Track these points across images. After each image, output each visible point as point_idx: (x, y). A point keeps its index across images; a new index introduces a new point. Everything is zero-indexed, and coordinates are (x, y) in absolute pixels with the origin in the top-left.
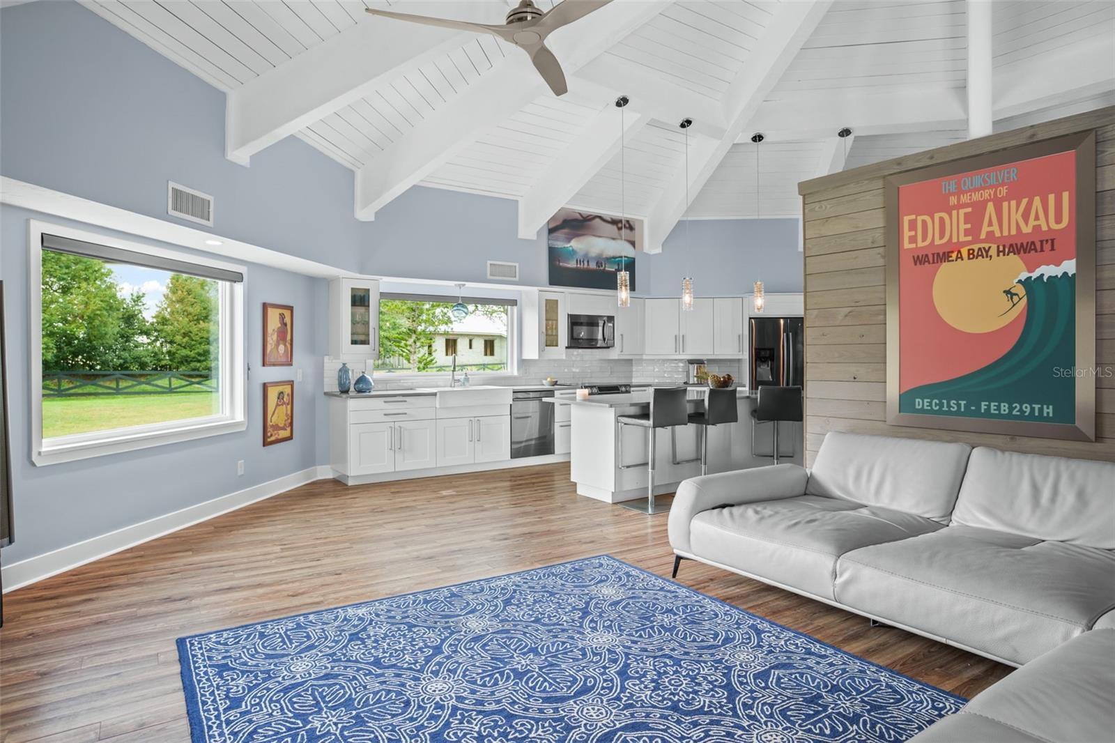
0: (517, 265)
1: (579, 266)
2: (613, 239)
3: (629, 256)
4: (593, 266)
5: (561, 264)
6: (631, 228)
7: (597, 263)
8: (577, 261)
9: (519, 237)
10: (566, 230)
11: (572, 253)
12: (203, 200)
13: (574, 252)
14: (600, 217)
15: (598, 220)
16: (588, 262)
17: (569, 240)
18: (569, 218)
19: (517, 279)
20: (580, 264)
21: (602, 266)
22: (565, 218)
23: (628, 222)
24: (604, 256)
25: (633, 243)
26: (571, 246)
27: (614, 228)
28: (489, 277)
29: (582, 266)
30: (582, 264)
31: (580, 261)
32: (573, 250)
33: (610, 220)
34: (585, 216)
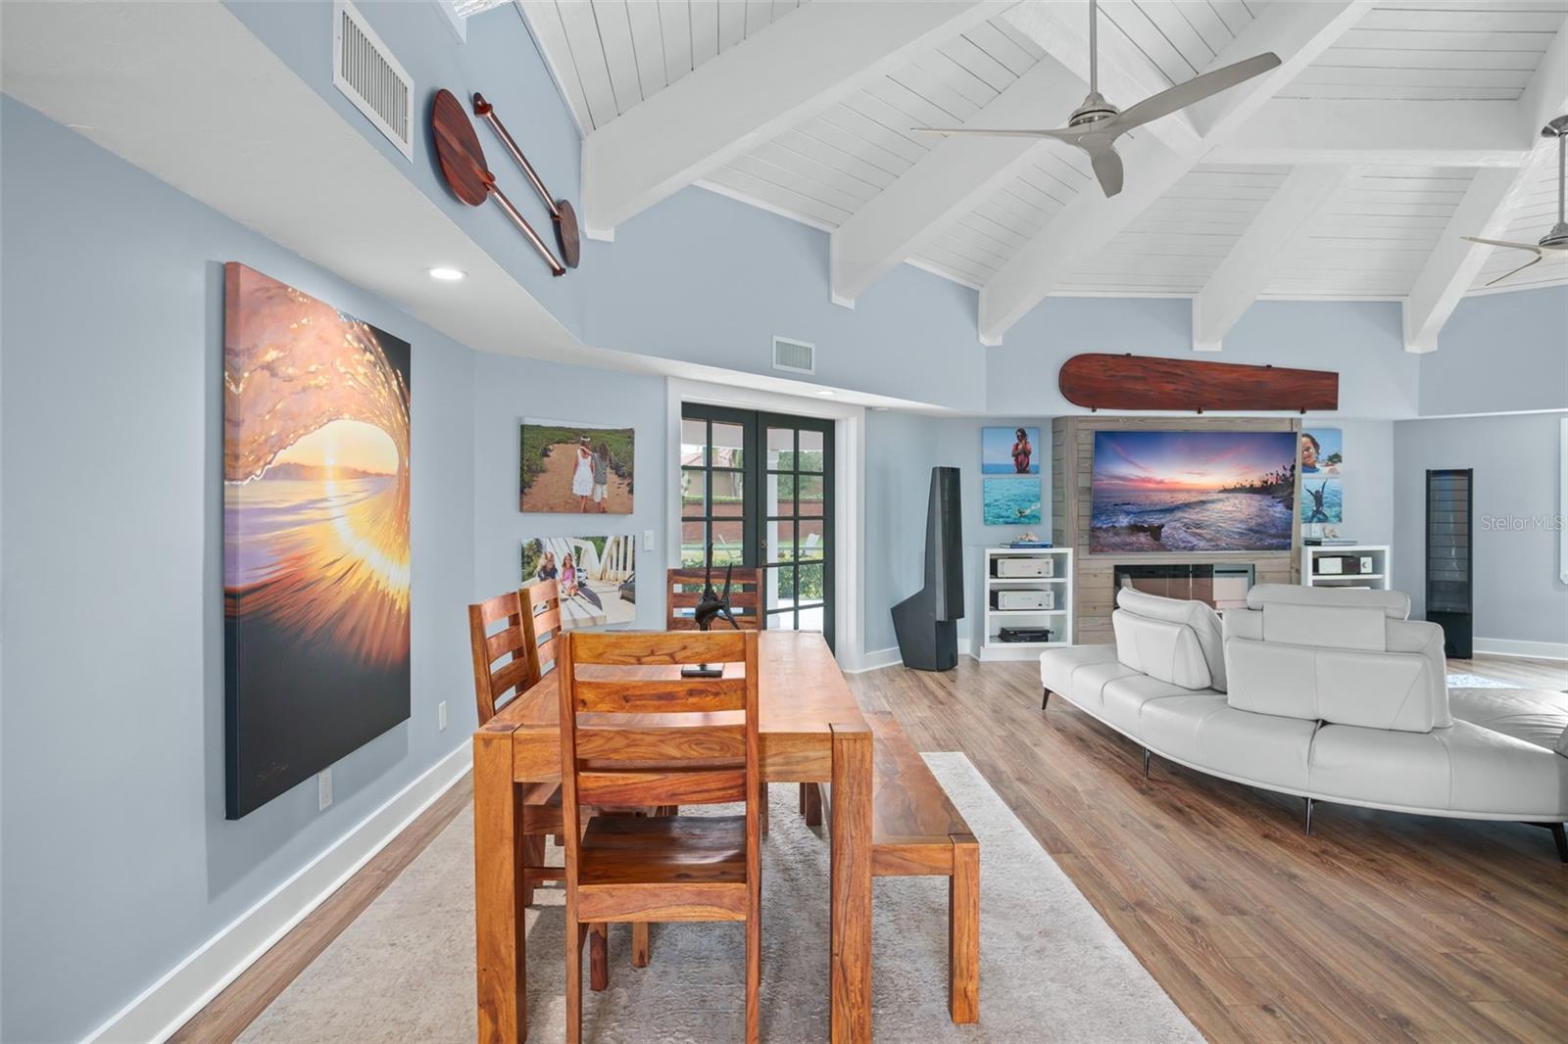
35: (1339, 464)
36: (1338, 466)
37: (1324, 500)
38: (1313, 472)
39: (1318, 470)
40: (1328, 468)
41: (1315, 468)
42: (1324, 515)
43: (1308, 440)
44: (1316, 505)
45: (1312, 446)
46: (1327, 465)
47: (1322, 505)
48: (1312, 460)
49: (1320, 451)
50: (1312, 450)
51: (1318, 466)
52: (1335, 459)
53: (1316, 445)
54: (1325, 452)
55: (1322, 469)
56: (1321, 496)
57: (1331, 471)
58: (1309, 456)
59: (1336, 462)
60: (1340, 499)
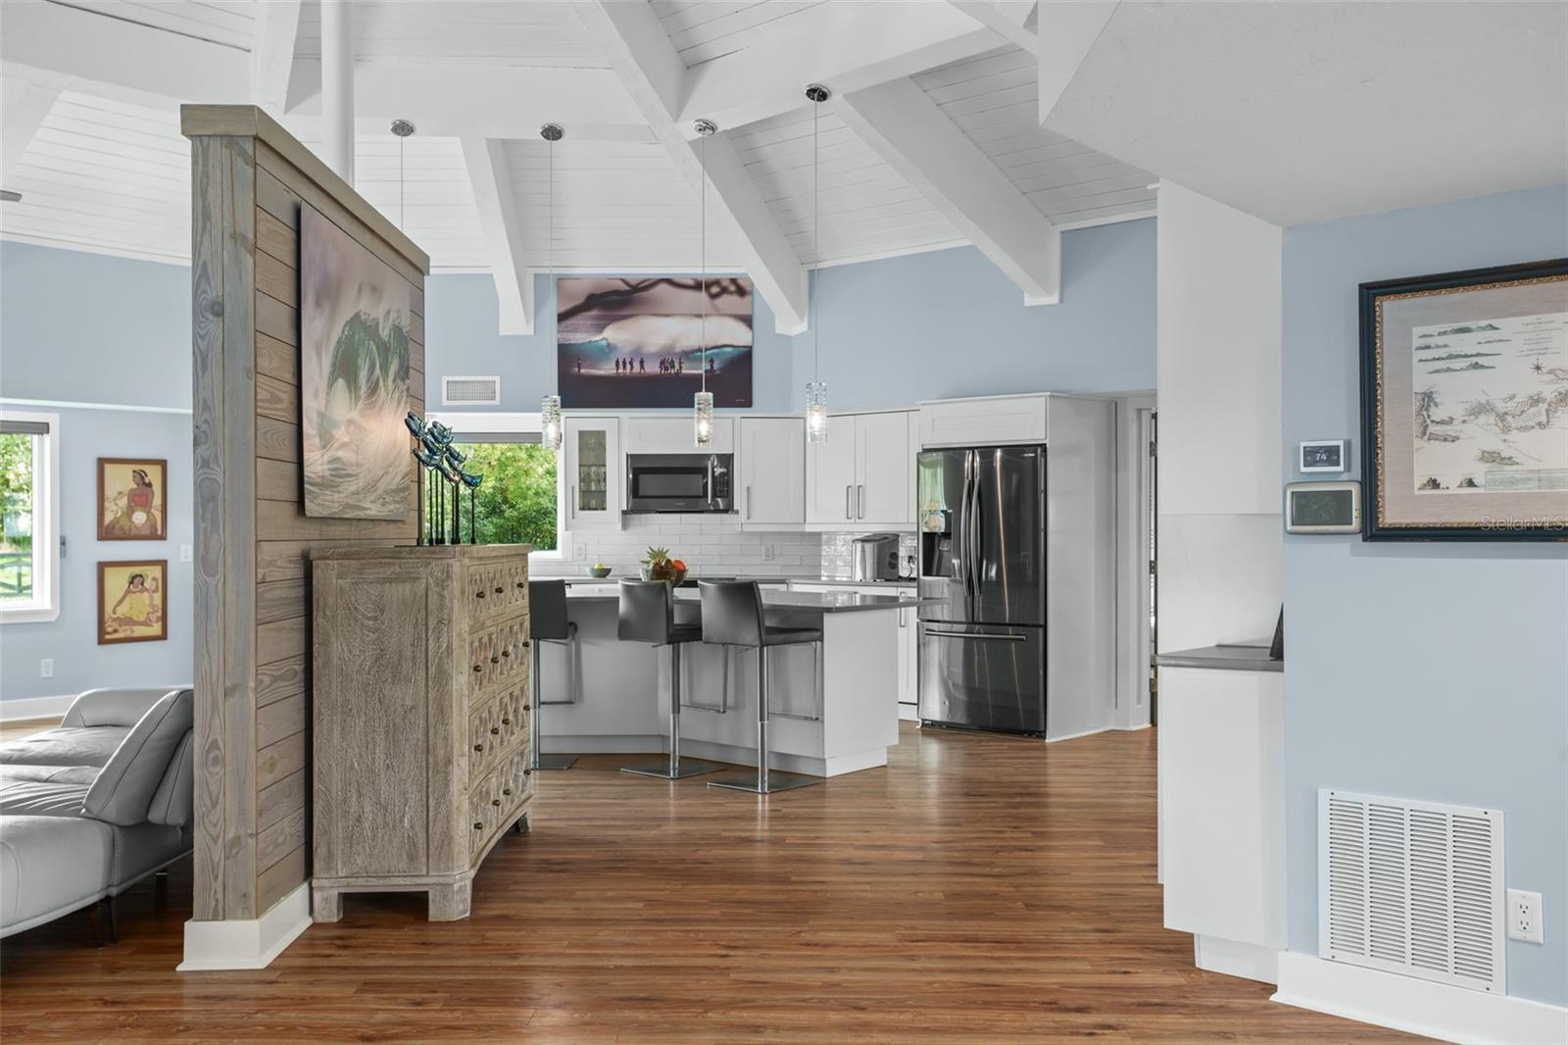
0: (497, 379)
1: (621, 371)
2: (699, 316)
3: (735, 344)
4: (653, 368)
5: (582, 371)
6: (742, 292)
7: (662, 363)
8: (617, 362)
9: (501, 333)
10: (594, 313)
11: (607, 350)
13: (611, 348)
14: (669, 281)
15: (663, 287)
16: (642, 362)
17: (601, 328)
18: (599, 292)
19: (497, 401)
20: (624, 367)
21: (673, 367)
22: (593, 292)
23: (734, 281)
24: (678, 350)
25: (747, 321)
26: (603, 339)
27: (703, 295)
28: (445, 403)
29: (628, 371)
30: (628, 366)
31: (624, 363)
32: (609, 345)
33: (691, 282)
34: (634, 283)
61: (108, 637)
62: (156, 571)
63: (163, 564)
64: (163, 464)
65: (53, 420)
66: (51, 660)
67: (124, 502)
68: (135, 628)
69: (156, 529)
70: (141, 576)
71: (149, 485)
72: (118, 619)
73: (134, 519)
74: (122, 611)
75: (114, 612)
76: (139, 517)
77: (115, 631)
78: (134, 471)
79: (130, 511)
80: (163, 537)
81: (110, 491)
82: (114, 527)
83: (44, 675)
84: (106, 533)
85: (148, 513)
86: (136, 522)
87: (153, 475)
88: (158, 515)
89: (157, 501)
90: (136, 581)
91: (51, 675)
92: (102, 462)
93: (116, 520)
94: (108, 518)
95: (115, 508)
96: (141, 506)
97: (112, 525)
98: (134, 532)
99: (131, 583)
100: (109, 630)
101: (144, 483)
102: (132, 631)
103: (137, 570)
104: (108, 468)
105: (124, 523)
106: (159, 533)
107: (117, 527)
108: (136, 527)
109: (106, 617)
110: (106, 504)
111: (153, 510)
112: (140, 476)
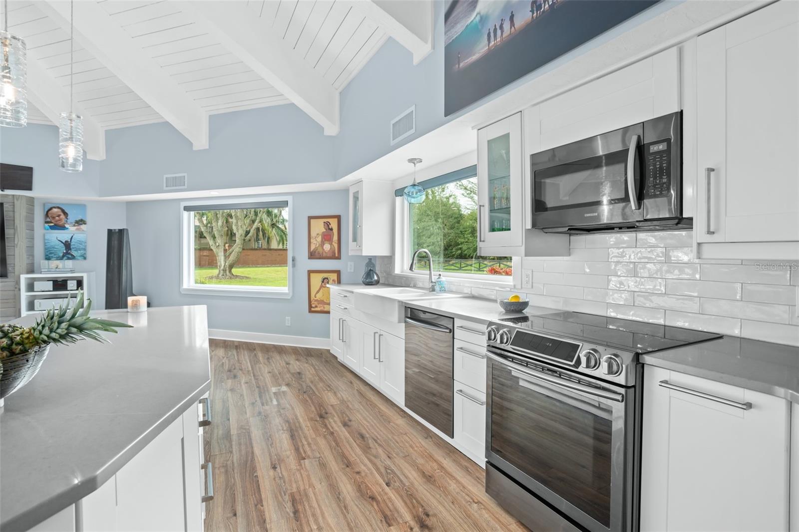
8: (489, 35)
12: (180, 177)
16: (512, 18)
19: (414, 130)
20: (496, 37)
28: (392, 142)
31: (495, 31)
35: (84, 225)
36: (83, 227)
37: (71, 247)
38: (64, 230)
39: (67, 229)
40: (75, 228)
41: (65, 227)
42: (72, 255)
43: (59, 210)
44: (66, 249)
45: (62, 214)
46: (74, 226)
47: (70, 249)
48: (62, 223)
49: (68, 218)
50: (62, 216)
51: (67, 226)
52: (80, 222)
53: (65, 214)
54: (73, 216)
55: (69, 227)
56: (70, 244)
57: (77, 229)
58: (60, 220)
59: (81, 224)
60: (86, 246)
61: (313, 309)
62: (334, 276)
63: (338, 273)
64: (339, 218)
65: (289, 199)
66: (289, 318)
67: (319, 239)
68: (325, 306)
69: (335, 254)
70: (327, 278)
71: (331, 229)
72: (316, 301)
73: (324, 248)
74: (319, 296)
75: (315, 297)
76: (327, 247)
77: (316, 307)
78: (324, 222)
79: (322, 244)
80: (339, 258)
81: (313, 234)
82: (315, 252)
83: (287, 325)
84: (312, 255)
85: (331, 244)
86: (325, 249)
87: (334, 224)
88: (336, 246)
89: (335, 238)
90: (325, 281)
91: (289, 325)
92: (310, 218)
93: (316, 249)
94: (313, 247)
95: (315, 242)
96: (327, 241)
97: (314, 251)
98: (324, 255)
99: (323, 282)
100: (313, 306)
101: (329, 229)
102: (324, 308)
103: (325, 275)
104: (312, 221)
105: (320, 250)
106: (337, 255)
107: (317, 252)
108: (326, 252)
109: (312, 299)
110: (312, 240)
111: (333, 243)
112: (327, 225)
